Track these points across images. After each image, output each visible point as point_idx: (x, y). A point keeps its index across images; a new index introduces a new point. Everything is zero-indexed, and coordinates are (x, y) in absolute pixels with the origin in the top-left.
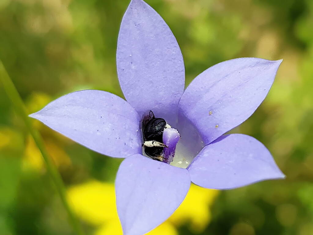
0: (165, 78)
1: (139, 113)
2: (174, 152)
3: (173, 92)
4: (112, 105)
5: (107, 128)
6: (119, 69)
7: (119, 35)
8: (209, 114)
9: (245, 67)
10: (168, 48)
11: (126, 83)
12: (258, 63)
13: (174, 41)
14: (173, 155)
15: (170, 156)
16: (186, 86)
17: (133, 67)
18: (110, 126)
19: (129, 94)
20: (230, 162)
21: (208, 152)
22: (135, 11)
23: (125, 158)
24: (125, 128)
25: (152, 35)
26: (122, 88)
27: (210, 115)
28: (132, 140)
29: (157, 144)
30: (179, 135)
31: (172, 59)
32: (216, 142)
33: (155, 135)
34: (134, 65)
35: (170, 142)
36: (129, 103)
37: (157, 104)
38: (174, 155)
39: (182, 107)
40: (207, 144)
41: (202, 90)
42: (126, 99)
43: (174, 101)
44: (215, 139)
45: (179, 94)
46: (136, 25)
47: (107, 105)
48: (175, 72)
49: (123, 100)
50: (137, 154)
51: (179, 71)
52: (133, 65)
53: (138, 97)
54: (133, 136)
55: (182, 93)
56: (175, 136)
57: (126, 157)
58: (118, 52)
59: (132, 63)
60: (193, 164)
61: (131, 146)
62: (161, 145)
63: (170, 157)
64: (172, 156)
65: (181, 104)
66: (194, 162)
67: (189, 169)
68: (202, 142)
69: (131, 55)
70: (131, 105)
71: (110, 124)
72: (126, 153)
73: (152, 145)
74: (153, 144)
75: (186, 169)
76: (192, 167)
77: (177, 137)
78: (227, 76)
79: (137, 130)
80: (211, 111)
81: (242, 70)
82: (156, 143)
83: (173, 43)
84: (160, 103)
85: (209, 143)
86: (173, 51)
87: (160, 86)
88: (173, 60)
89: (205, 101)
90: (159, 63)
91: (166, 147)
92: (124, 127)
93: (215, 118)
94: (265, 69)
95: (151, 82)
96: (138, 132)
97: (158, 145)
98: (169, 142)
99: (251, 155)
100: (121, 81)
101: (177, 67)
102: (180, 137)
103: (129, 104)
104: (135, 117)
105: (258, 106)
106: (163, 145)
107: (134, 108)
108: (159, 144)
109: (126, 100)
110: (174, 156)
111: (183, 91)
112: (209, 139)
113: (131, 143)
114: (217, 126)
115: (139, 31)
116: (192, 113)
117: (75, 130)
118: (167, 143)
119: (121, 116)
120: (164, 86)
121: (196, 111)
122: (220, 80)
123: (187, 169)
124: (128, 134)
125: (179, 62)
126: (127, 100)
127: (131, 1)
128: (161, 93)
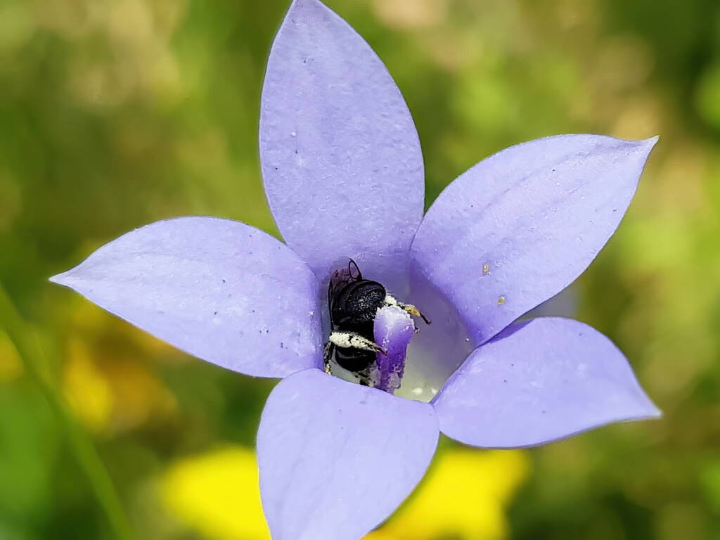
0: (378, 189)
1: (316, 271)
2: (402, 366)
3: (398, 220)
4: (251, 253)
5: (237, 308)
6: (267, 166)
7: (264, 84)
8: (483, 272)
9: (567, 158)
10: (384, 116)
11: (284, 201)
12: (598, 146)
13: (397, 99)
14: (398, 373)
15: (391, 375)
16: (427, 206)
17: (300, 162)
18: (245, 302)
19: (290, 228)
20: (534, 384)
21: (482, 363)
22: (302, 27)
23: (281, 379)
24: (281, 308)
25: (344, 85)
26: (273, 213)
27: (485, 274)
28: (299, 335)
29: (359, 342)
30: (413, 323)
31: (395, 141)
32: (502, 338)
33: (356, 320)
34: (302, 157)
35: (390, 341)
36: (292, 249)
37: (359, 249)
38: (402, 372)
39: (418, 258)
40: (481, 343)
41: (465, 214)
42: (284, 237)
43: (400, 244)
44: (497, 332)
45: (411, 224)
46: (305, 62)
47: (237, 254)
48: (401, 172)
49: (277, 242)
50: (311, 368)
51: (411, 171)
52: (299, 156)
53: (312, 233)
54: (302, 326)
55: (419, 223)
56: (404, 326)
57: (284, 377)
58: (263, 126)
59: (297, 152)
60: (447, 392)
61: (296, 350)
62: (369, 346)
63: (393, 377)
64: (397, 375)
65: (415, 249)
66: (449, 387)
67: (435, 404)
68: (468, 340)
69: (294, 134)
70: (295, 252)
71: (245, 299)
72: (283, 367)
73: (348, 344)
74: (349, 340)
75: (430, 402)
76: (444, 399)
77: (407, 328)
78: (524, 179)
79: (312, 313)
80: (488, 265)
81: (561, 165)
82: (357, 339)
83: (395, 103)
84: (366, 249)
85: (483, 342)
86: (396, 123)
87: (367, 207)
88: (395, 145)
89: (472, 240)
90: (362, 150)
91: (383, 352)
92: (279, 305)
93: (497, 281)
94: (616, 161)
95: (344, 197)
96: (312, 317)
97: (363, 345)
98: (388, 341)
99: (582, 367)
100: (270, 196)
101: (405, 161)
102: (416, 328)
103: (290, 250)
104: (306, 282)
105: (600, 249)
106: (375, 348)
107: (303, 259)
108: (366, 343)
109: (284, 243)
110: (404, 375)
111: (420, 217)
112: (483, 332)
113: (296, 344)
114: (502, 300)
115: (313, 76)
116: (442, 272)
117: (161, 313)
118: (384, 342)
119: (272, 278)
120: (375, 207)
121: (451, 265)
122: (508, 190)
123: (432, 403)
124: (288, 321)
125: (412, 149)
126: (285, 240)
127: (293, 4)
128: (369, 224)
